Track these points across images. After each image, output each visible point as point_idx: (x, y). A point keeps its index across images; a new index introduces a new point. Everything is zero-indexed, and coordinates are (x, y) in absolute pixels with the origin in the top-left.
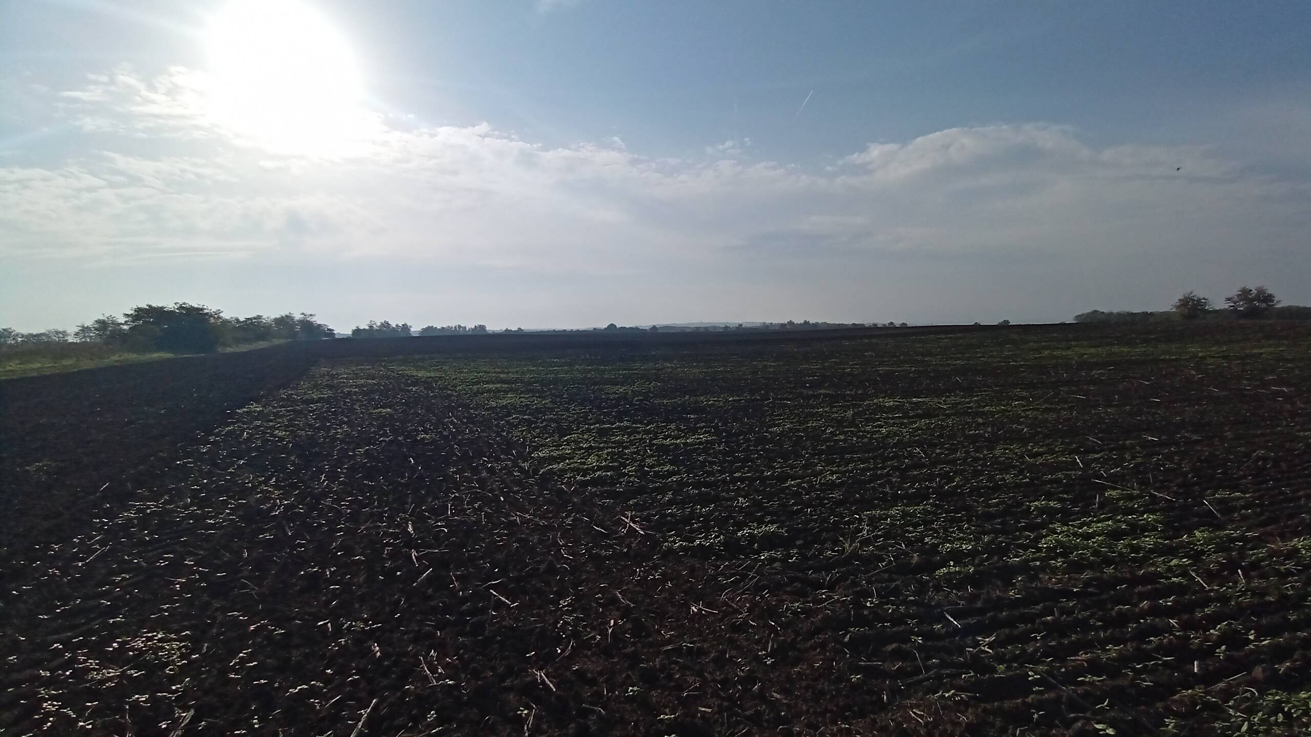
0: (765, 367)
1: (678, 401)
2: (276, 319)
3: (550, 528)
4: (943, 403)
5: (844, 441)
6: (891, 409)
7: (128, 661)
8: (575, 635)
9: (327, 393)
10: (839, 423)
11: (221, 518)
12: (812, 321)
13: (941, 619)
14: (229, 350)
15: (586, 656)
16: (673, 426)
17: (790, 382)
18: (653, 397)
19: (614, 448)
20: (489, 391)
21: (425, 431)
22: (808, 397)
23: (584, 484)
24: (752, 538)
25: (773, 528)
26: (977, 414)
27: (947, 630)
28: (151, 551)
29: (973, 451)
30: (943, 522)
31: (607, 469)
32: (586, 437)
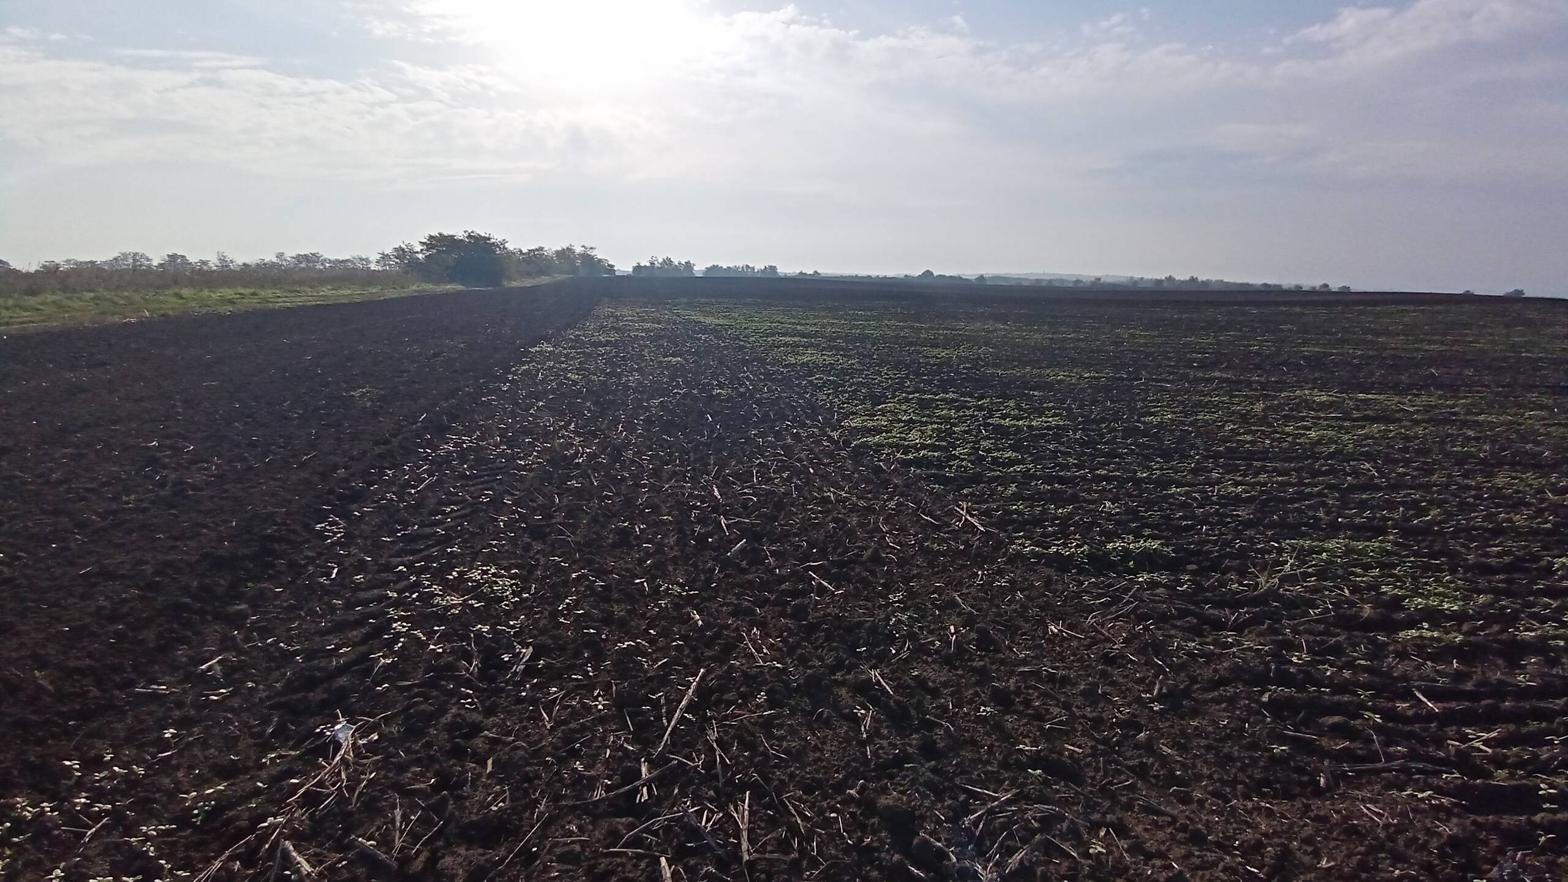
0: (1133, 336)
1: (1017, 372)
2: (557, 252)
3: (870, 510)
4: (1409, 404)
5: (1251, 442)
6: (1322, 406)
7: (468, 591)
8: (912, 637)
9: (614, 337)
10: (1245, 418)
11: (530, 460)
12: (1202, 277)
13: (1407, 695)
14: (514, 284)
15: (926, 662)
16: (1012, 403)
17: (1169, 359)
18: (983, 366)
19: (941, 424)
20: (786, 345)
21: (721, 386)
22: (1197, 380)
23: (906, 464)
24: (1127, 554)
25: (1155, 544)
26: (1465, 424)
27: (1416, 712)
28: (473, 485)
29: (1458, 476)
30: (1411, 568)
31: (933, 448)
32: (904, 407)
